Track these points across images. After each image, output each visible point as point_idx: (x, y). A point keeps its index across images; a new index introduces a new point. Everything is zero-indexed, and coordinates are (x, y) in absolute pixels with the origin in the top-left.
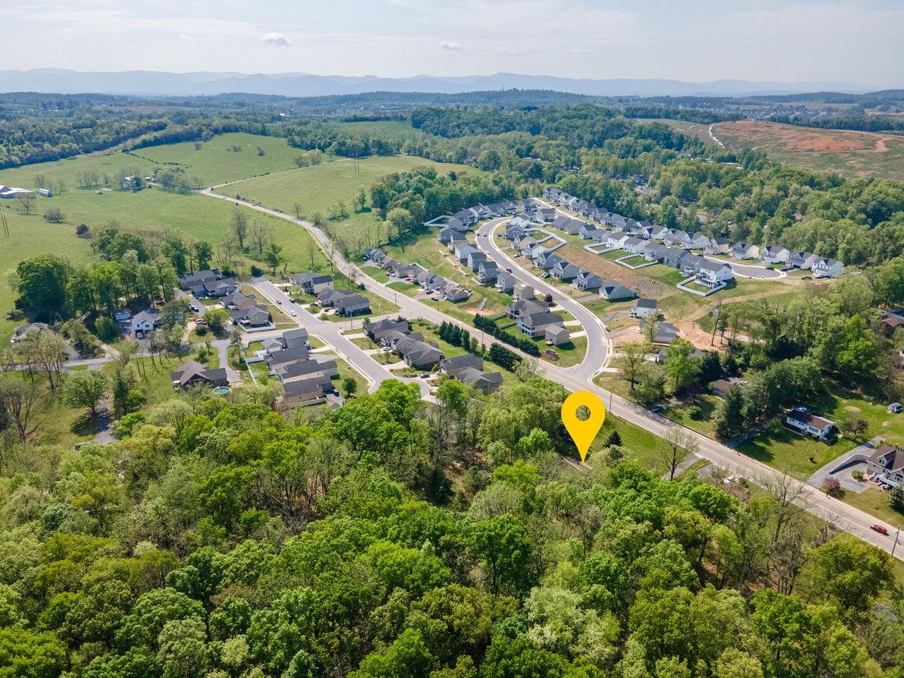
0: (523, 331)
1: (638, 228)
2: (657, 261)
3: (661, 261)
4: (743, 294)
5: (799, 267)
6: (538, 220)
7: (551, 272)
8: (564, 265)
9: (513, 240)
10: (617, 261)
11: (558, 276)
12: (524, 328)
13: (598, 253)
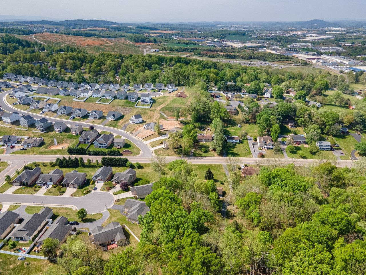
0: (100, 147)
1: (82, 86)
2: (113, 99)
3: (115, 98)
4: (161, 103)
5: (161, 89)
6: (26, 91)
7: (73, 116)
9: (29, 104)
10: (97, 102)
11: (79, 116)
12: (101, 145)
13: (83, 101)
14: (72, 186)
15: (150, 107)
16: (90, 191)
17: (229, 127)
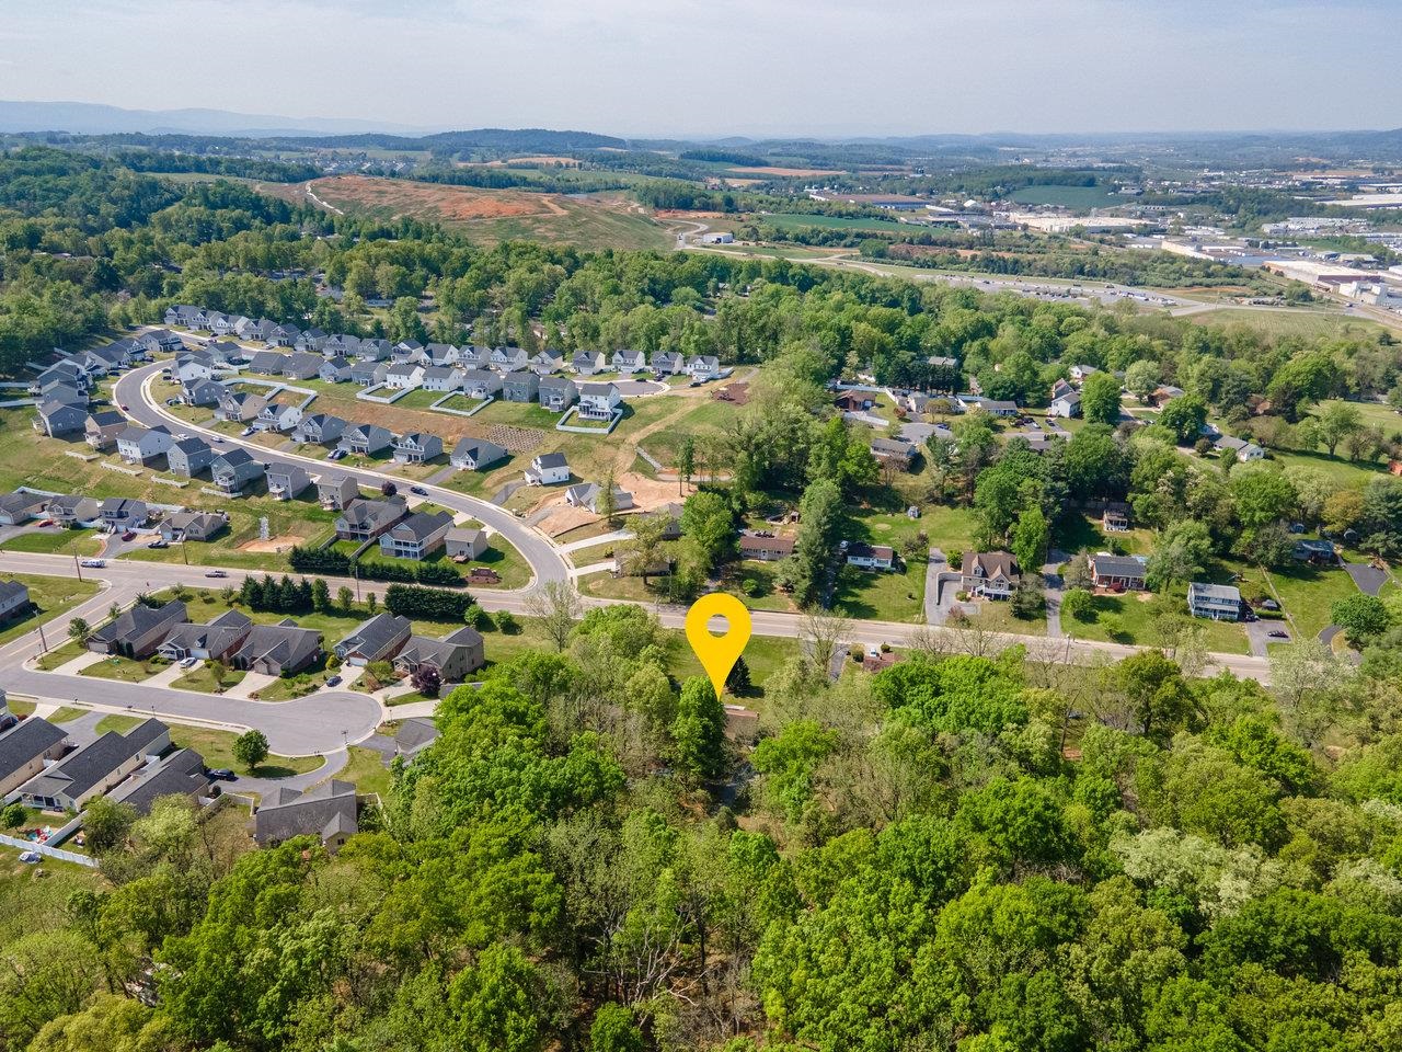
0: (399, 553)
1: (403, 352)
2: (492, 398)
3: (498, 395)
4: (651, 419)
5: (669, 373)
6: (219, 364)
7: (341, 447)
8: (366, 429)
9: (214, 405)
10: (432, 407)
11: (361, 450)
12: (403, 548)
13: (388, 401)
14: (264, 667)
15: (606, 431)
16: (315, 688)
17: (875, 513)
